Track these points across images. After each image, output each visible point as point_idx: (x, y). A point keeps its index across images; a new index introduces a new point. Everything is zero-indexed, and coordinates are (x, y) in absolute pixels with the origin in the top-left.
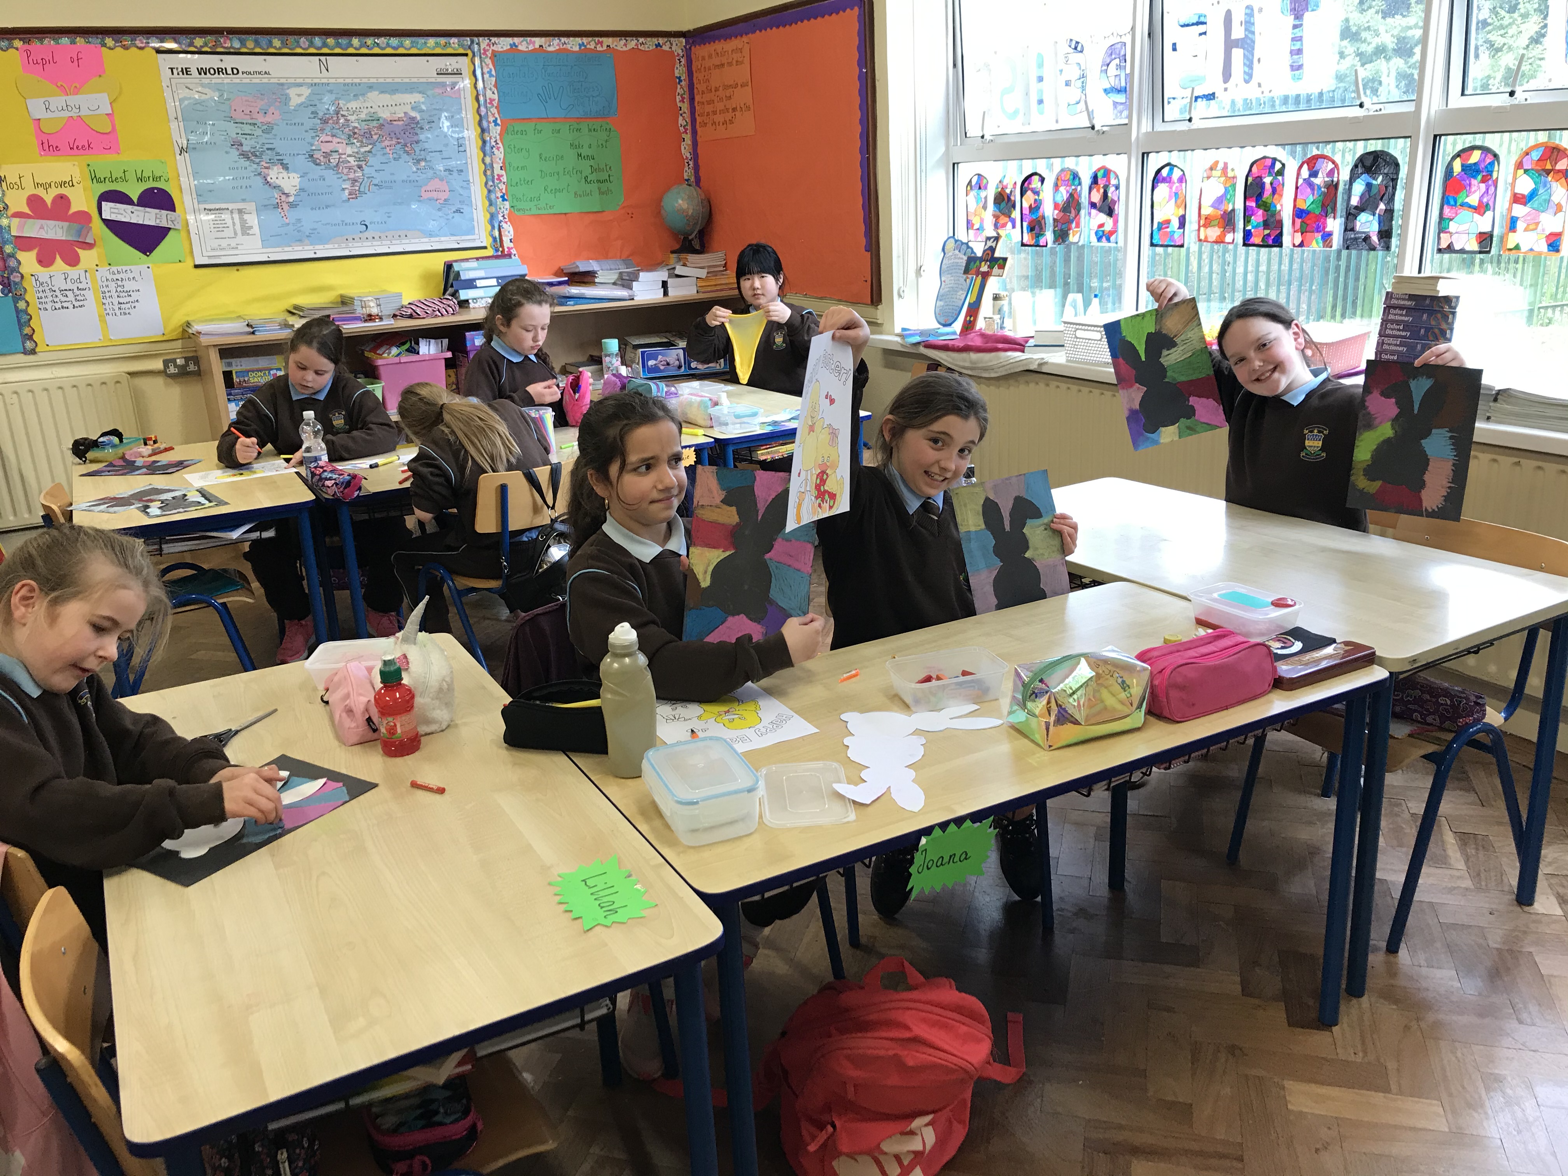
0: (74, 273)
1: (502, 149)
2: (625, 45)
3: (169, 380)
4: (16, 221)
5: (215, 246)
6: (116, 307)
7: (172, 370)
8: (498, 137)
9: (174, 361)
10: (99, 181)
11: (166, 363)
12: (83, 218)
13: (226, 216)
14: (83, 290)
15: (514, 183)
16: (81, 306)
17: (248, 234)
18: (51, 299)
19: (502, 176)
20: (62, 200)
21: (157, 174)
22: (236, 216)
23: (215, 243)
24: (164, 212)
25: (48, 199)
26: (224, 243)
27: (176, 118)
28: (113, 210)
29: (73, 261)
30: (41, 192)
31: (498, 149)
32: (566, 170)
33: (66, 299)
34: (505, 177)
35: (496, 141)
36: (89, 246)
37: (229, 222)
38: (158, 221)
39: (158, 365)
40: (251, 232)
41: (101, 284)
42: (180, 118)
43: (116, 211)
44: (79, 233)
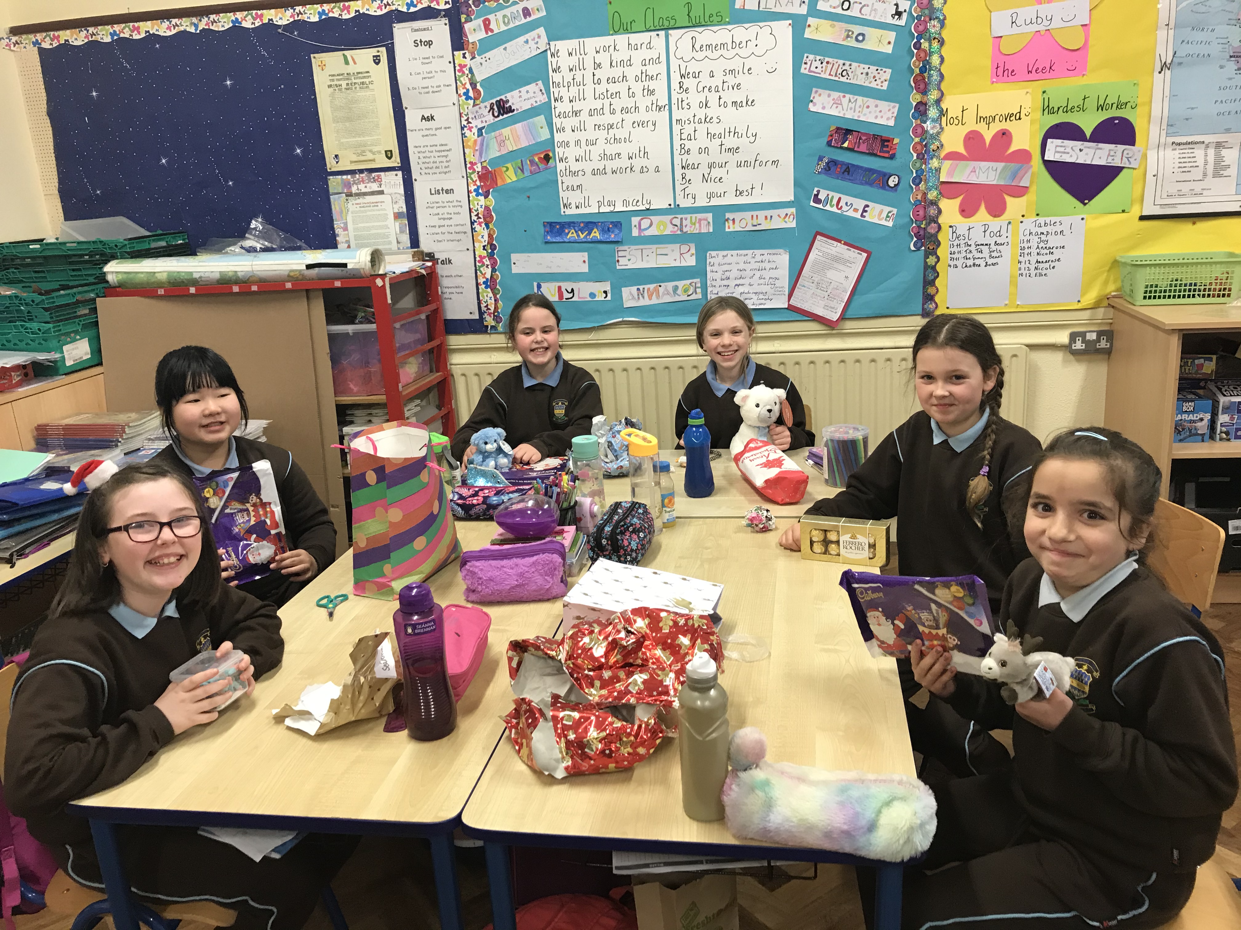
0: (995, 224)
3: (1072, 357)
4: (947, 164)
5: (1173, 190)
6: (1032, 267)
7: (1079, 345)
9: (1083, 335)
10: (1051, 111)
11: (1073, 337)
12: (1023, 156)
13: (1199, 153)
14: (1001, 244)
16: (993, 264)
17: (1221, 176)
18: (964, 254)
20: (1004, 135)
21: (1123, 100)
22: (1211, 152)
23: (1173, 189)
24: (1121, 147)
25: (988, 136)
26: (1185, 188)
27: (1168, 25)
28: (1059, 149)
29: (997, 210)
30: (982, 128)
33: (980, 255)
36: (1020, 192)
37: (1200, 162)
38: (1110, 160)
39: (1063, 337)
40: (1225, 173)
41: (1023, 238)
42: (1172, 25)
43: (1062, 149)
44: (1014, 176)
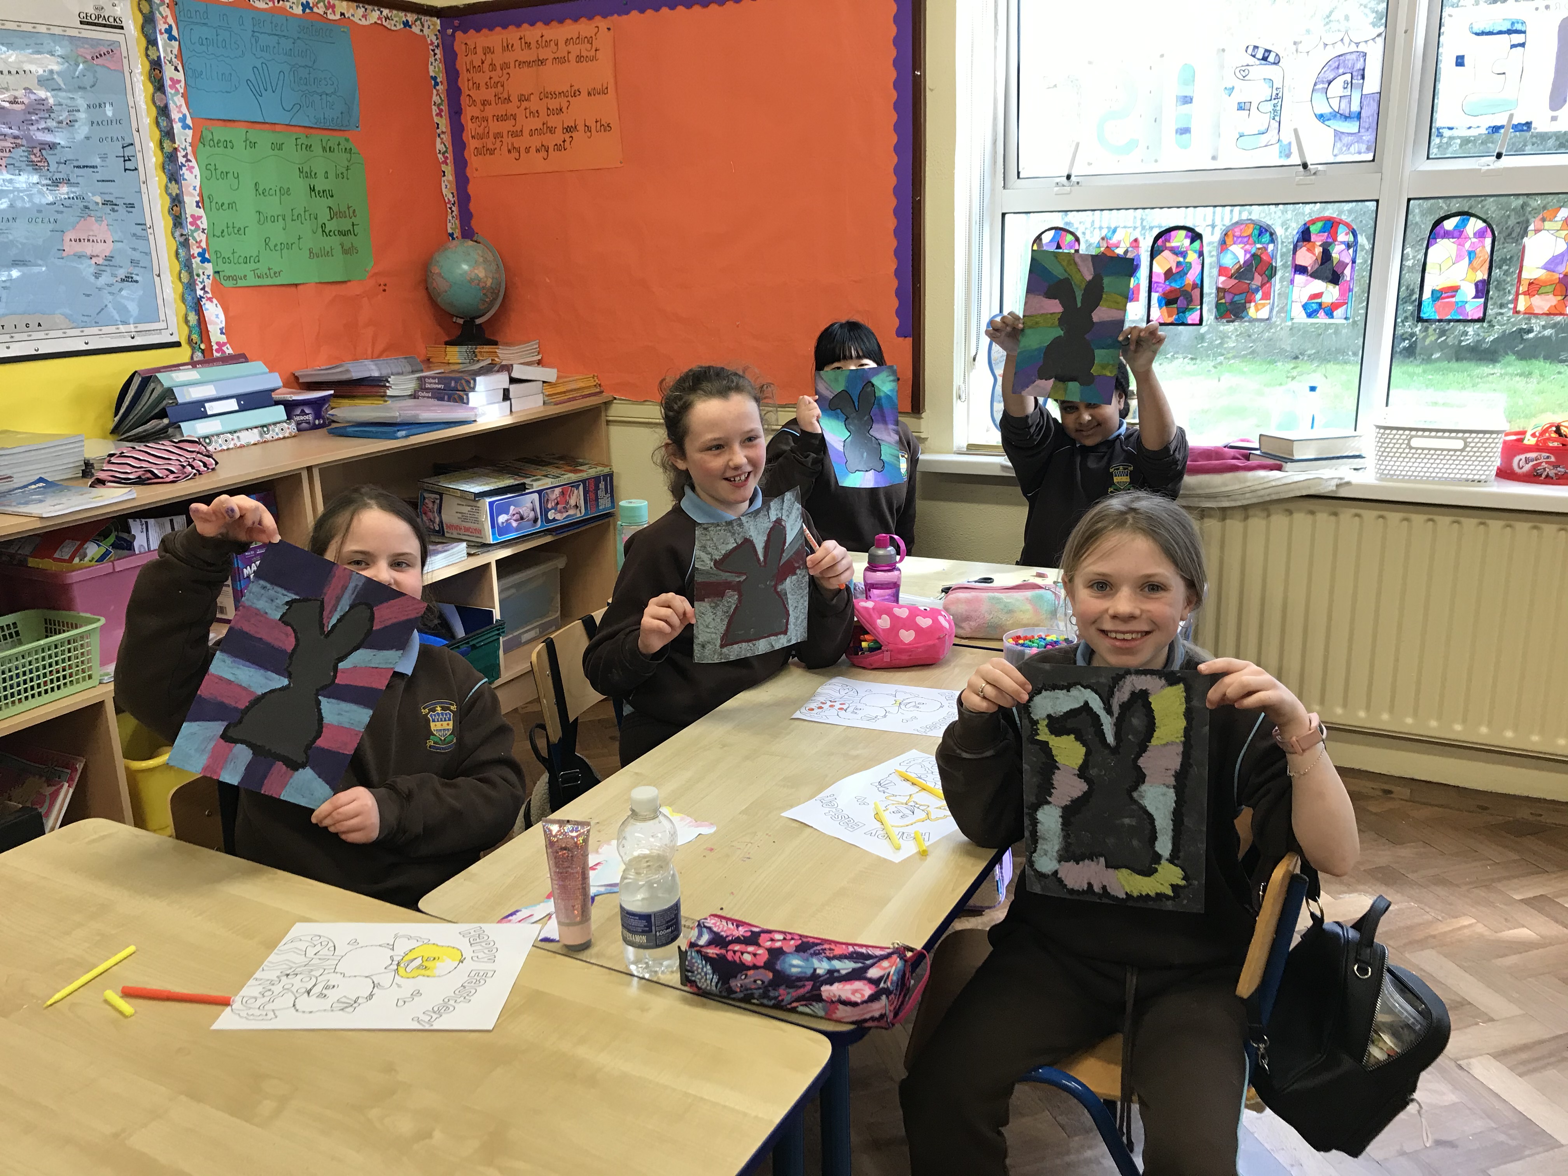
1: (196, 171)
2: (365, 16)
8: (189, 149)
15: (218, 233)
19: (200, 218)
31: (191, 169)
32: (296, 213)
34: (204, 219)
35: (186, 156)
